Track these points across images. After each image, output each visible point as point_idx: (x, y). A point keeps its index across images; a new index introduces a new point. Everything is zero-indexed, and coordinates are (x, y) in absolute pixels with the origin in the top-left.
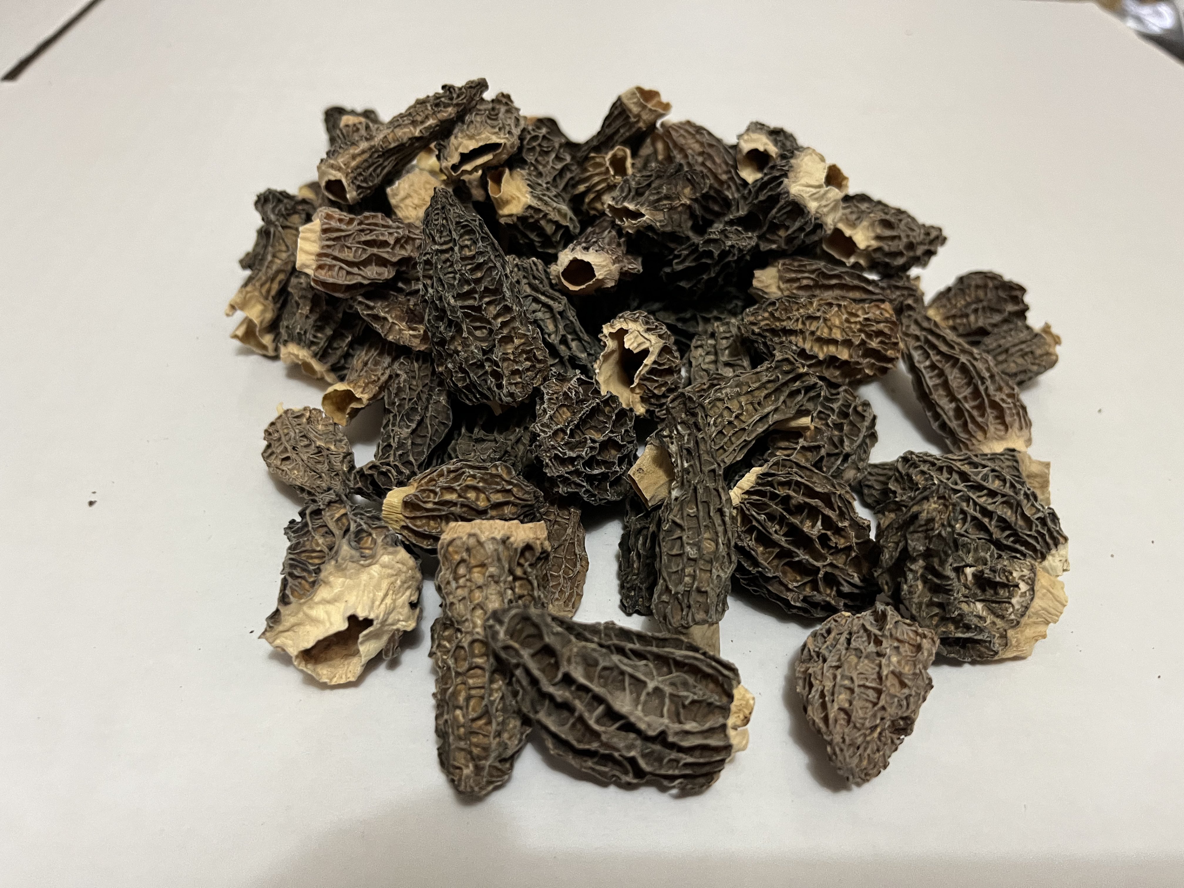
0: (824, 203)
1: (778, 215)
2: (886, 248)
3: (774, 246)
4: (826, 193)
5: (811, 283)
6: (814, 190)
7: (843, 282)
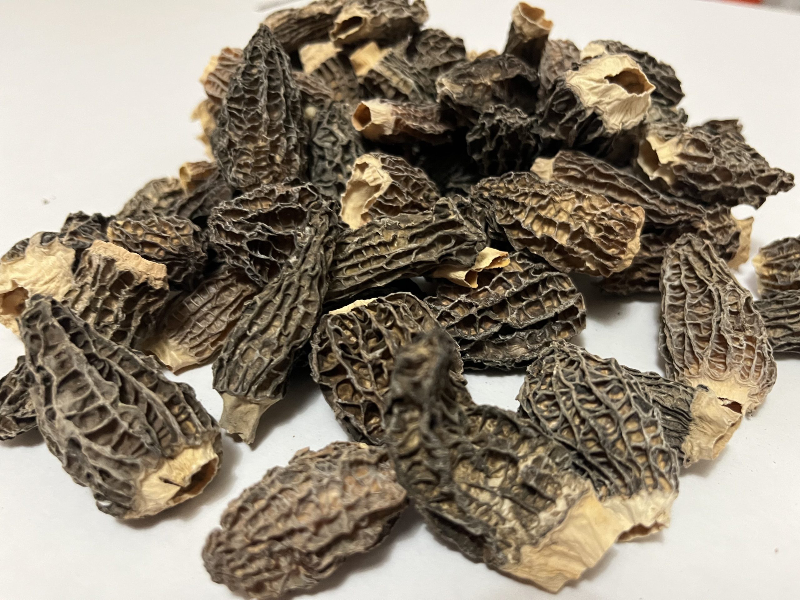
0: (606, 100)
1: (555, 103)
2: (690, 167)
3: (553, 135)
4: (608, 90)
5: (579, 176)
6: (595, 84)
7: (615, 183)
